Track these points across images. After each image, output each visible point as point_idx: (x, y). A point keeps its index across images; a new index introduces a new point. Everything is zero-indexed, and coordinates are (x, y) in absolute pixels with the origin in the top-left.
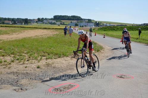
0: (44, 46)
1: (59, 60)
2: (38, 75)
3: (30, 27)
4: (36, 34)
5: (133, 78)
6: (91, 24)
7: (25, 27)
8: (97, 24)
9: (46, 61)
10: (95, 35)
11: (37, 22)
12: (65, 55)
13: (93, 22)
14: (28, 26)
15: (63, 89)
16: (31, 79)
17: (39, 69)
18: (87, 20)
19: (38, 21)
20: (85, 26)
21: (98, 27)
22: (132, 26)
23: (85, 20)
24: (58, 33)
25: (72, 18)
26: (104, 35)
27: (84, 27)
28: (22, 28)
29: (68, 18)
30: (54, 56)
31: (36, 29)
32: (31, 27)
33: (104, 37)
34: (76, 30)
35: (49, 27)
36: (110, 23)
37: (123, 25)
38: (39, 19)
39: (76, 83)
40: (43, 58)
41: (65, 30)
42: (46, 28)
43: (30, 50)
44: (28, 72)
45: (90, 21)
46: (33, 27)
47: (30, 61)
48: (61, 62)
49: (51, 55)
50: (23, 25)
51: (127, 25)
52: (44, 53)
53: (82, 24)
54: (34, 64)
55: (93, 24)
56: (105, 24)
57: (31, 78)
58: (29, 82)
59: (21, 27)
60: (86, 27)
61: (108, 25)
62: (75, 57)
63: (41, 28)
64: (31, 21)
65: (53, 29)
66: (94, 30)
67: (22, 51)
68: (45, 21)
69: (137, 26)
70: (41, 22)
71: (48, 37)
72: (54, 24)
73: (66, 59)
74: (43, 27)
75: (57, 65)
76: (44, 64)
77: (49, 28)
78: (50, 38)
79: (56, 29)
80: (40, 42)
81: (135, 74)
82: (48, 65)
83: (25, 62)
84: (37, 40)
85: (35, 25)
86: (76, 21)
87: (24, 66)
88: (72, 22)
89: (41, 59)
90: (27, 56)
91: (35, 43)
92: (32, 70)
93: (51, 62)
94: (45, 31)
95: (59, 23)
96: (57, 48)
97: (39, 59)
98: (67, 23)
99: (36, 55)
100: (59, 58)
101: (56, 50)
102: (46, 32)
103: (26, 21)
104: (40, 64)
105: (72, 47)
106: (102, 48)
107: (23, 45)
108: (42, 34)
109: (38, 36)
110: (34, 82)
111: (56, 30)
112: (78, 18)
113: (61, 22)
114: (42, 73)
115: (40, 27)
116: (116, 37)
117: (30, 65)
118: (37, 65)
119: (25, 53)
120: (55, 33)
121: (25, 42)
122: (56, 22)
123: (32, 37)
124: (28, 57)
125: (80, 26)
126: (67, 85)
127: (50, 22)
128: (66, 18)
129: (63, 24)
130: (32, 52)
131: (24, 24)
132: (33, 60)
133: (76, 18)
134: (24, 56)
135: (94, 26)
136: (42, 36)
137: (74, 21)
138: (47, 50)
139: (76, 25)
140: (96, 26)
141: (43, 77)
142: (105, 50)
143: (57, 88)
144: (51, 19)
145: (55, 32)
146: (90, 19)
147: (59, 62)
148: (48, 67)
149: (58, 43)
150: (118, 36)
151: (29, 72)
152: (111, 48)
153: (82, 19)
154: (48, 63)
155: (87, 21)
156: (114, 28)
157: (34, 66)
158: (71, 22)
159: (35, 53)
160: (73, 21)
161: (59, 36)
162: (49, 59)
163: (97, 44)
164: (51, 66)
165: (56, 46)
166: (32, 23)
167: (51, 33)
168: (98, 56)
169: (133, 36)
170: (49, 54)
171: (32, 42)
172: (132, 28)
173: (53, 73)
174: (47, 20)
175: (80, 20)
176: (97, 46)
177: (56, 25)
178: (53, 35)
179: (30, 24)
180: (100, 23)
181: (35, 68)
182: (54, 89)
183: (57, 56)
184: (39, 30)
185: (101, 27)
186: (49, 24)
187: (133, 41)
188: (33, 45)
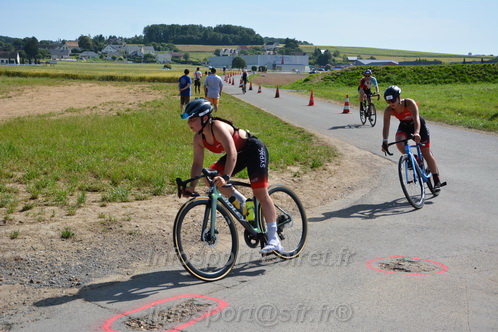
0: (99, 149)
1: (154, 204)
2: (63, 266)
3: (46, 75)
4: (69, 103)
6: (297, 59)
7: (25, 75)
8: (322, 58)
9: (103, 210)
10: (311, 104)
11: (75, 52)
13: (304, 51)
14: (37, 71)
15: (160, 318)
16: (35, 284)
17: (70, 241)
18: (280, 41)
19: (80, 49)
20: (274, 66)
21: (322, 73)
22: (464, 62)
23: (272, 43)
24: (159, 97)
25: (221, 36)
26: (347, 104)
27: (269, 72)
28: (10, 79)
29: (205, 35)
30: (134, 190)
31: (70, 82)
32: (51, 71)
33: (346, 111)
34: (237, 82)
35: (124, 75)
36: (373, 53)
37: (425, 62)
38: (83, 41)
39: (214, 295)
40: (90, 196)
41: (181, 86)
42: (111, 79)
43: (37, 166)
44: (22, 255)
45: (291, 46)
46: (61, 72)
47: (36, 210)
48: (161, 212)
49: (124, 185)
50: (18, 67)
51: (440, 63)
52: (96, 177)
53: (261, 61)
54: (51, 224)
55: (307, 57)
56: (355, 58)
57: (35, 281)
58: (25, 296)
59: (8, 74)
60: (277, 72)
61: (366, 62)
63: (90, 79)
64: (51, 50)
65: (142, 80)
66: (307, 83)
67: (7, 171)
68: (108, 49)
69: (482, 62)
70: (92, 54)
71: (119, 114)
72: (148, 59)
74: (101, 74)
75: (143, 224)
76: (92, 221)
77: (126, 79)
78: (126, 117)
79: (153, 80)
80: (81, 135)
81: (455, 253)
82: (107, 225)
83: (11, 216)
84: (73, 126)
85: (68, 64)
86: (235, 48)
87: (9, 231)
88: (221, 53)
89: (81, 201)
90: (23, 192)
91: (63, 138)
92: (40, 246)
93: (123, 212)
94: (109, 89)
95: (166, 56)
96: (152, 158)
97: (72, 201)
98: (201, 57)
99: (62, 186)
100: (155, 195)
101: (144, 165)
102: (112, 94)
103: (31, 49)
104: (72, 222)
106: (331, 154)
107: (11, 148)
108: (97, 103)
109: (79, 110)
110: (45, 295)
111: (155, 84)
112: (246, 34)
113: (176, 54)
114: (82, 259)
115: (87, 73)
117: (32, 226)
118: (62, 228)
119: (19, 181)
120: (150, 98)
121: (20, 136)
122: (153, 54)
123: (51, 114)
124: (29, 195)
125: (254, 69)
126: (179, 302)
127: (130, 53)
128: (195, 37)
129: (182, 59)
130: (46, 173)
131: (22, 62)
132: (47, 209)
133: (238, 36)
134: (9, 192)
135: (308, 69)
136: (94, 111)
137: (226, 47)
138: (109, 167)
139: (238, 63)
140: (317, 66)
141: (83, 276)
142: (347, 162)
143: (135, 315)
144: (136, 41)
145: (148, 93)
146: (293, 41)
147: (153, 214)
148: (108, 234)
149: (159, 139)
151: (24, 257)
152: (368, 153)
153: (259, 40)
154: (107, 217)
155: (281, 46)
156: (389, 75)
157: (49, 230)
158: (217, 53)
159: (58, 180)
160: (222, 48)
161: (162, 109)
162: (113, 200)
163: (314, 141)
164: (119, 229)
165: (147, 148)
166: (54, 56)
167: (132, 99)
168: (311, 187)
169: (460, 106)
170: (115, 184)
171: (52, 136)
172: (462, 73)
173: (126, 256)
174: (116, 44)
175: (252, 43)
176: (315, 146)
177: (155, 65)
178: (140, 105)
179: (48, 60)
180: (335, 55)
181: (52, 237)
182: (125, 319)
183: (147, 189)
184: (86, 85)
185: (338, 70)
186: (125, 60)
187: (459, 124)
188: (54, 145)
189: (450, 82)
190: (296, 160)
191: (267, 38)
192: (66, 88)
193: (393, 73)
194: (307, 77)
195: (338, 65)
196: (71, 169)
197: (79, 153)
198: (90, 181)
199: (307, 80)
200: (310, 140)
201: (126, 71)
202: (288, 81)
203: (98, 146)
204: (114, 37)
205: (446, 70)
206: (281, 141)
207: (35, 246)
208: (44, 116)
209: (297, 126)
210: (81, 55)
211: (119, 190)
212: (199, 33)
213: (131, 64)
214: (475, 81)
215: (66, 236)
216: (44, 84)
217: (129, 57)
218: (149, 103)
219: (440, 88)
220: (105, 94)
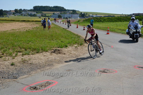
1: (37, 55)
2: (12, 73)
3: (6, 20)
4: (13, 28)
5: (116, 72)
6: (76, 15)
8: (83, 15)
12: (44, 50)
13: (78, 13)
14: (3, 19)
15: (39, 87)
16: (4, 78)
17: (13, 66)
18: (71, 10)
19: (15, 13)
20: (70, 17)
21: (83, 19)
22: (121, 16)
23: (69, 11)
24: (38, 26)
25: (55, 9)
29: (50, 9)
30: (31, 52)
31: (12, 22)
32: (7, 19)
34: (59, 22)
35: (28, 20)
36: (96, 14)
37: (111, 16)
38: (16, 10)
39: (54, 80)
40: (19, 54)
42: (24, 21)
43: (4, 45)
45: (74, 12)
46: (10, 19)
47: (4, 58)
48: (39, 58)
49: (28, 50)
51: (115, 16)
52: (21, 48)
53: (66, 16)
54: (8, 61)
55: (78, 15)
56: (92, 15)
57: (4, 77)
58: (1, 81)
61: (95, 16)
62: (55, 52)
63: (18, 21)
64: (7, 13)
65: (33, 21)
68: (23, 13)
69: (126, 16)
70: (19, 14)
71: (26, 31)
72: (34, 15)
73: (45, 54)
74: (21, 20)
75: (34, 61)
76: (20, 60)
77: (28, 21)
78: (29, 32)
79: (36, 21)
80: (16, 37)
81: (119, 67)
82: (24, 61)
84: (13, 34)
85: (12, 17)
86: (59, 12)
88: (55, 14)
89: (16, 55)
91: (11, 38)
92: (5, 67)
93: (28, 58)
94: (24, 24)
95: (39, 15)
96: (36, 43)
97: (14, 55)
98: (49, 15)
99: (11, 51)
100: (37, 53)
101: (34, 45)
102: (24, 25)
103: (1, 13)
104: (14, 61)
105: (52, 41)
108: (20, 28)
109: (15, 30)
110: (7, 81)
111: (37, 22)
112: (62, 8)
113: (42, 14)
114: (17, 71)
115: (17, 19)
116: (102, 29)
117: (3, 62)
118: (11, 62)
120: (35, 26)
122: (36, 14)
123: (7, 31)
124: (1, 54)
126: (44, 82)
127: (29, 14)
128: (47, 9)
129: (44, 15)
130: (6, 47)
132: (7, 57)
133: (59, 9)
135: (79, 18)
136: (20, 30)
137: (56, 12)
138: (24, 46)
139: (60, 17)
140: (81, 17)
141: (17, 75)
143: (32, 86)
144: (31, 10)
145: (35, 25)
146: (75, 10)
147: (37, 58)
148: (24, 64)
149: (38, 37)
150: (105, 27)
151: (1, 71)
153: (65, 10)
154: (24, 59)
155: (71, 12)
156: (101, 20)
157: (7, 63)
159: (10, 49)
160: (55, 12)
161: (39, 29)
162: (25, 54)
163: (81, 38)
164: (27, 62)
165: (34, 40)
166: (8, 15)
167: (30, 27)
168: (80, 50)
169: (120, 28)
170: (26, 50)
171: (8, 37)
172: (120, 19)
173: (29, 70)
174: (25, 11)
175: (64, 11)
176: (81, 39)
177: (37, 17)
178: (32, 28)
179: (6, 16)
180: (86, 14)
181: (8, 65)
182: (29, 87)
183: (35, 51)
184: (17, 23)
185: (87, 18)
186: (28, 16)
187: (120, 33)
188: (8, 40)
189: (117, 22)
190: (76, 43)
191: (67, 10)
192: (11, 23)
193: (102, 19)
194: (79, 20)
195: (87, 17)
196: (13, 46)
197: (16, 42)
198: (19, 49)
199: (79, 21)
200: (80, 37)
201: (28, 19)
202: (73, 21)
203: (21, 40)
204: (25, 9)
205: (116, 18)
206: (72, 38)
207: (3, 68)
208: (5, 31)
209: (76, 33)
210: (15, 14)
211: (27, 52)
212: (49, 8)
213: (30, 17)
214: (124, 21)
215: (12, 65)
216: (5, 23)
217: (29, 15)
218: (35, 28)
219: (115, 23)
220: (22, 25)
